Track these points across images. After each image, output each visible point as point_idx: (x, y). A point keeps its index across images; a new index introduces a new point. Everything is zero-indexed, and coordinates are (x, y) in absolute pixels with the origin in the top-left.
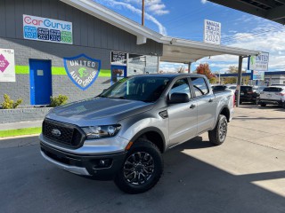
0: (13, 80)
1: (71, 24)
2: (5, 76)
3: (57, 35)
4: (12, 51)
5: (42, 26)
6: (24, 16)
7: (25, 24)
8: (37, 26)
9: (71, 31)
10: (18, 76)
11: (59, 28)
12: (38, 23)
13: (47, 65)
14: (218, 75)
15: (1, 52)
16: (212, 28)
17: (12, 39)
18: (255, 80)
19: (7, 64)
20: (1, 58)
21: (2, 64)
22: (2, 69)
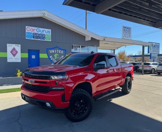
0: (19, 61)
1: (50, 30)
2: (16, 59)
3: (43, 37)
4: (20, 45)
5: (35, 32)
6: (26, 27)
7: (27, 31)
8: (33, 32)
9: (50, 34)
10: (22, 59)
11: (44, 33)
12: (33, 30)
13: (37, 53)
14: (131, 56)
15: (14, 46)
16: (127, 30)
17: (19, 39)
18: (152, 59)
19: (17, 52)
20: (14, 49)
21: (14, 53)
22: (14, 55)
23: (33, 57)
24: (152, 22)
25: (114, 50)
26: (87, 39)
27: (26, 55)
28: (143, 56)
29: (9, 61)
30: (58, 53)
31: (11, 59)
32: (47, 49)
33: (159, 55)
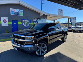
0: (8, 25)
1: (23, 10)
2: (6, 24)
4: (8, 18)
5: (15, 11)
6: (11, 9)
7: (11, 11)
8: (14, 11)
9: (23, 12)
10: (9, 24)
11: (20, 12)
12: (14, 10)
13: (16, 21)
14: (62, 24)
15: (5, 18)
16: (61, 11)
17: (7, 15)
18: (72, 25)
19: (6, 21)
20: (5, 20)
21: (5, 21)
22: (5, 23)
23: (15, 24)
24: (74, 5)
25: (54, 21)
26: (41, 15)
27: (11, 23)
28: (68, 23)
29: (2, 25)
30: (27, 22)
31: (3, 24)
32: (21, 20)
33: (75, 23)
